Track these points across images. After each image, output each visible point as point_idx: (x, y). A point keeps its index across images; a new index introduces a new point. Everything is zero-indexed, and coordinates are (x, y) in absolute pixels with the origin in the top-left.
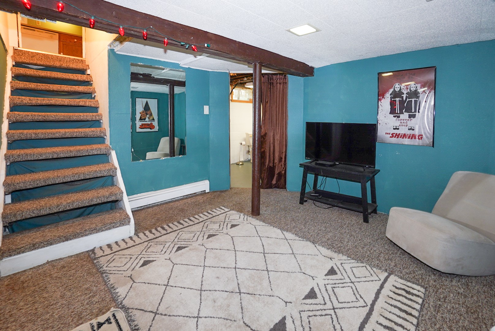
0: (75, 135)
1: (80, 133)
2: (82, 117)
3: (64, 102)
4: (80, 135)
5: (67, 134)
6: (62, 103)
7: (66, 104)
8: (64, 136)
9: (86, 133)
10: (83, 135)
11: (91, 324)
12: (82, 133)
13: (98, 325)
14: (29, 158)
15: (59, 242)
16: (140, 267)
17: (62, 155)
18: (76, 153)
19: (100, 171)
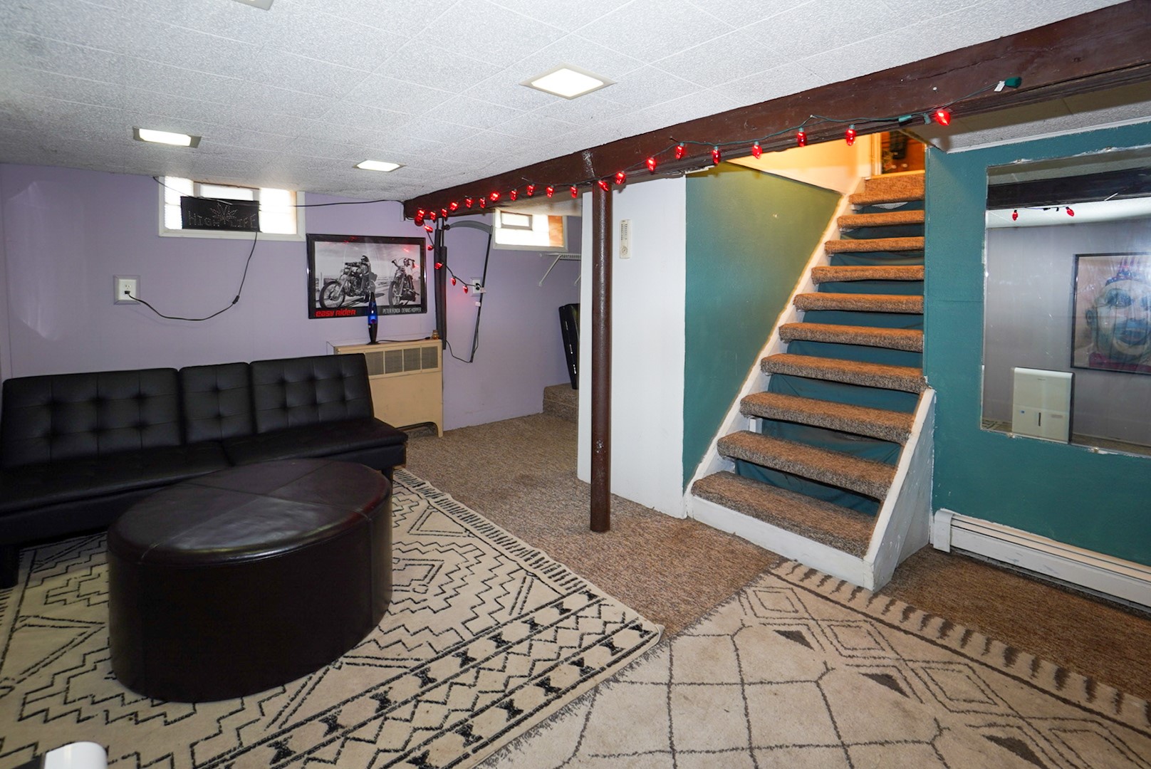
0: (872, 341)
1: (883, 339)
2: (904, 306)
3: (889, 273)
4: (882, 343)
5: (859, 339)
6: (885, 276)
7: (892, 276)
8: (853, 342)
9: (895, 340)
10: (886, 343)
11: (637, 619)
12: (885, 339)
13: (637, 626)
14: (786, 371)
15: (748, 514)
16: (779, 632)
17: (829, 376)
18: (853, 378)
19: (872, 425)
